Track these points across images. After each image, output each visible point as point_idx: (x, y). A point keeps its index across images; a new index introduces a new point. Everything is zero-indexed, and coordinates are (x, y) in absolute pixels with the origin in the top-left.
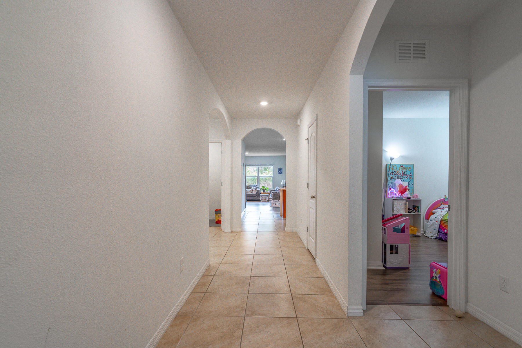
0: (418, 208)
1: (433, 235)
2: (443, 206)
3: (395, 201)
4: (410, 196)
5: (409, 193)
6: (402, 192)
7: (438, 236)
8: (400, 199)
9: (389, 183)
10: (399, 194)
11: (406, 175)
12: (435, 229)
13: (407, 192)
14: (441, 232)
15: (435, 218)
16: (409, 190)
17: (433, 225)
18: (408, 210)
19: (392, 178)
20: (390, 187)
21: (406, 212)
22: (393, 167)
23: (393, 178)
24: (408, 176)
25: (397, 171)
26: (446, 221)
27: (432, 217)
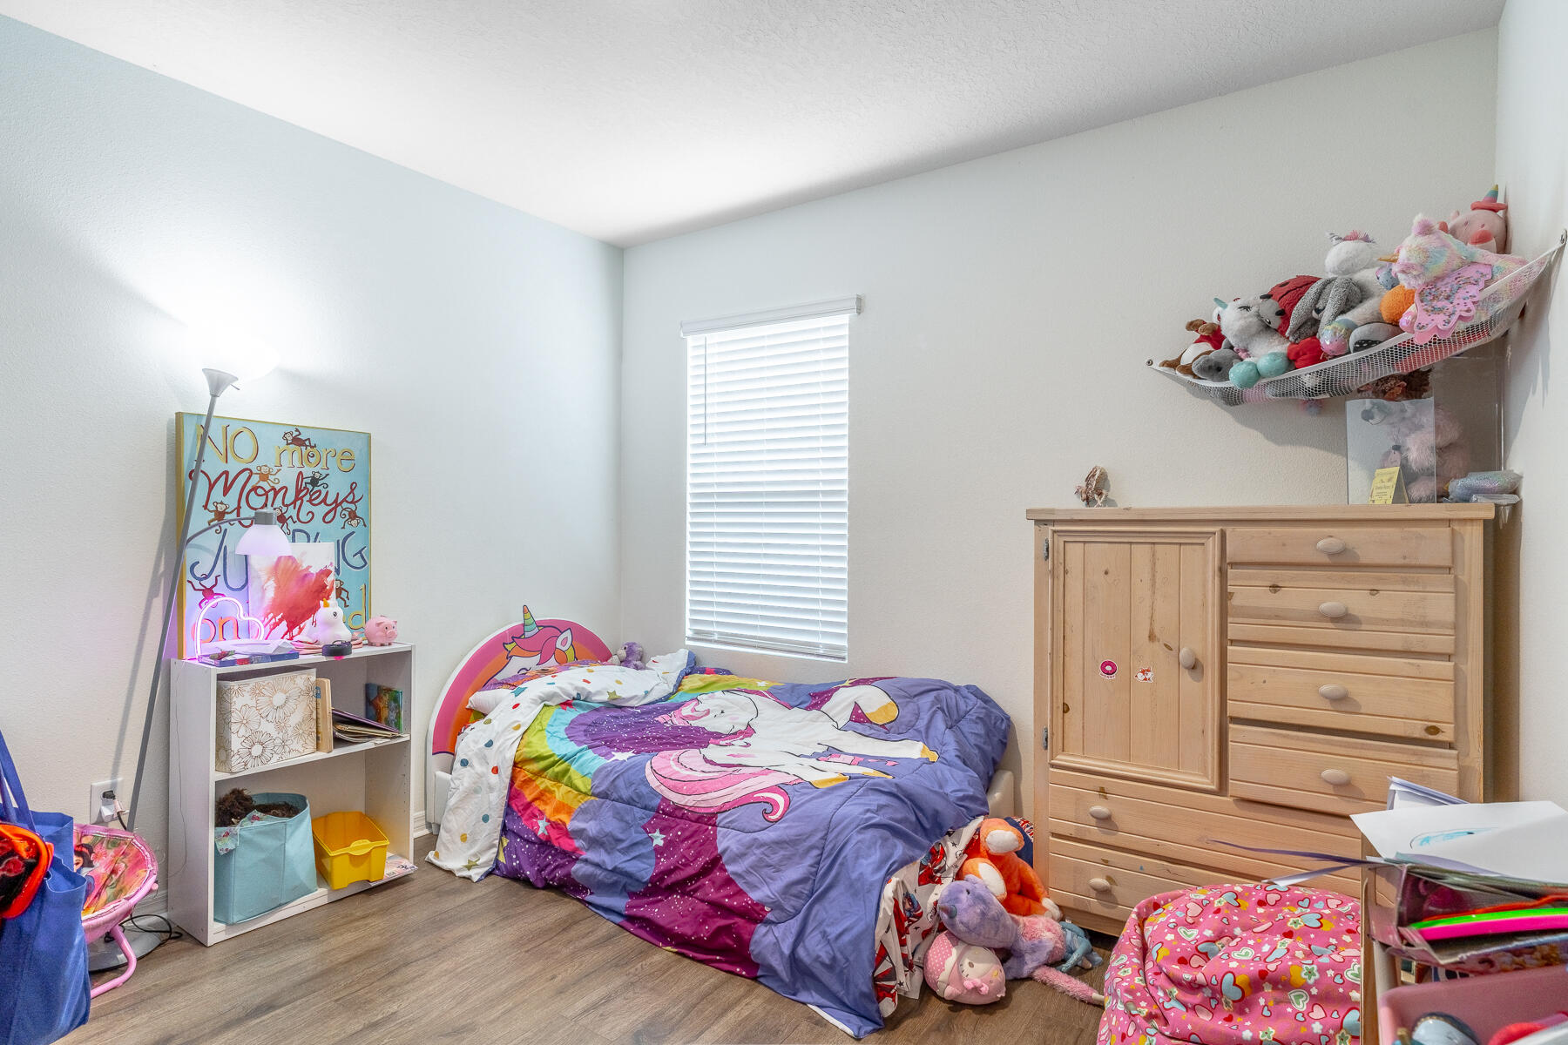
0: (396, 700)
1: (475, 855)
2: (516, 664)
3: (234, 685)
4: (344, 634)
5: (340, 612)
6: (296, 612)
7: (502, 859)
8: (281, 665)
9: (201, 554)
10: (277, 624)
11: (324, 501)
12: (486, 819)
13: (330, 610)
14: (517, 835)
15: (488, 751)
16: (344, 595)
17: (476, 791)
18: (328, 729)
19: (220, 516)
20: (208, 583)
21: (318, 748)
22: (231, 437)
23: (227, 517)
24: (337, 503)
25: (264, 470)
26: (542, 764)
27: (470, 741)
